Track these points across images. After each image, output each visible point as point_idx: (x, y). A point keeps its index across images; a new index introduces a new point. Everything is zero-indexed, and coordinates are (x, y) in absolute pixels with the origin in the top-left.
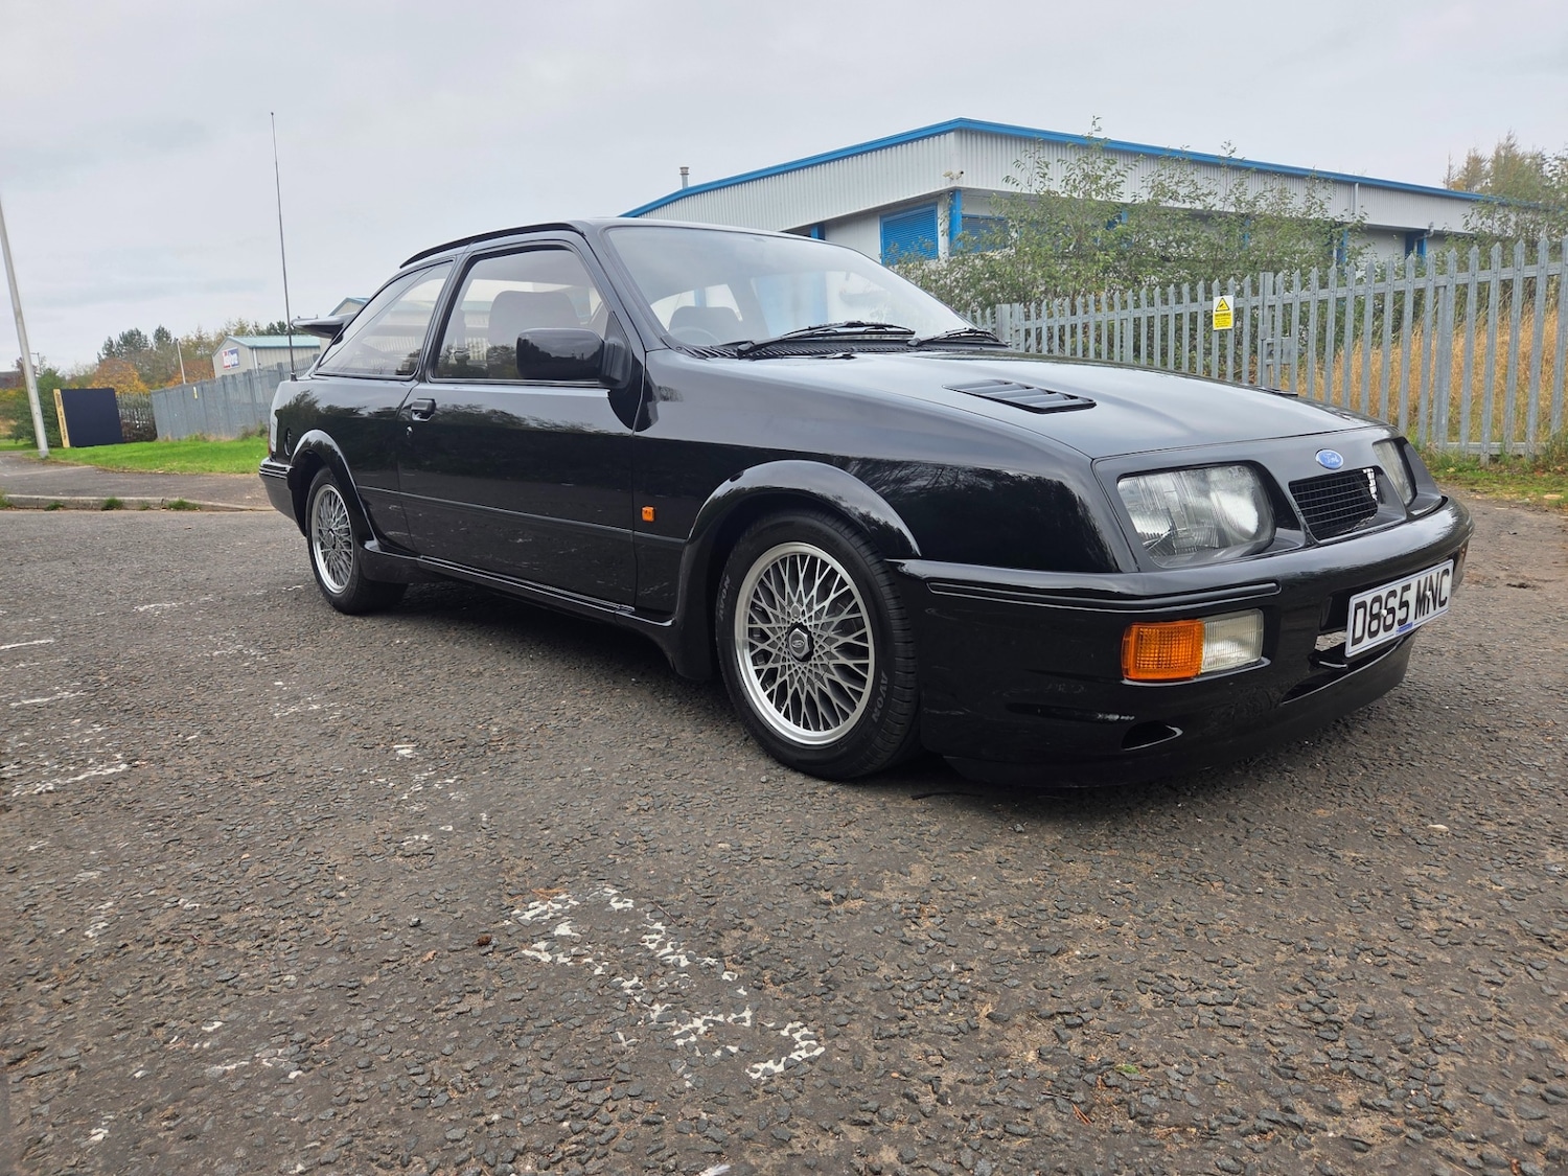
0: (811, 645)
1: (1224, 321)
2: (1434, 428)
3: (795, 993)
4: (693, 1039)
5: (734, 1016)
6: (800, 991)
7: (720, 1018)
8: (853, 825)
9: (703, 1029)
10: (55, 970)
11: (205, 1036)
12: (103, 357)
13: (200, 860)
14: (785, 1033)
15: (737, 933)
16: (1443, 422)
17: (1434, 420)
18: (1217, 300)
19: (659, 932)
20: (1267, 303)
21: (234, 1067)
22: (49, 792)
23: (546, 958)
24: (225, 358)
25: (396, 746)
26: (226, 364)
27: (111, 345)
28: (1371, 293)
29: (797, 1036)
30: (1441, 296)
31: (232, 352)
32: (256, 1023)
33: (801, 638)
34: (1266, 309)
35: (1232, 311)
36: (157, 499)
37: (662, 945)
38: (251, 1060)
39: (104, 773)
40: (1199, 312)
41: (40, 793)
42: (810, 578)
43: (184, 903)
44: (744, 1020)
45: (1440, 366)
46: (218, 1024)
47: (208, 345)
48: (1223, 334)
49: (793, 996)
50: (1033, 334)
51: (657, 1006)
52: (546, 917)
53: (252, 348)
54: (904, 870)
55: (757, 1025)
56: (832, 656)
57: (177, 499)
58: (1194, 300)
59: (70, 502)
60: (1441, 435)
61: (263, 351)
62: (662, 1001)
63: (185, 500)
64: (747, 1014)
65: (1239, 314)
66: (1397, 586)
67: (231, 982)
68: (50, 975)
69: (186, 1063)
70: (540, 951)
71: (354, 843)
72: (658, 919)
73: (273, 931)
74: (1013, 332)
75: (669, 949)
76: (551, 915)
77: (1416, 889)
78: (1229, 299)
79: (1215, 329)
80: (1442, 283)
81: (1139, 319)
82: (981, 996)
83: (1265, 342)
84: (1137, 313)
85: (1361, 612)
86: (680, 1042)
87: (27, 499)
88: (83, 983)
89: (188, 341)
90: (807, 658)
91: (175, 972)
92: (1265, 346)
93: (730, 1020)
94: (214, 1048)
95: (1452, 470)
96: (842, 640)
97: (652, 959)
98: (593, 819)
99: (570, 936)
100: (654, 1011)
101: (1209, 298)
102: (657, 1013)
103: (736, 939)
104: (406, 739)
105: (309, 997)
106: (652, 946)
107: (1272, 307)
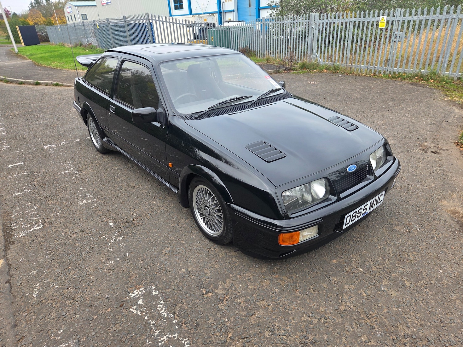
0: (210, 211)
1: (382, 25)
2: (442, 67)
3: (189, 328)
4: (163, 343)
5: (173, 335)
6: (190, 327)
7: (170, 336)
8: (217, 263)
9: (166, 339)
10: (27, 309)
11: (59, 335)
12: (30, 8)
13: (59, 268)
14: (183, 342)
15: (180, 305)
16: (446, 65)
17: (443, 64)
18: (381, 17)
19: (162, 304)
20: (397, 20)
21: (64, 346)
22: (24, 236)
23: (135, 312)
24: (68, 9)
25: (109, 221)
26: (68, 12)
27: (32, 4)
28: (431, 19)
29: (186, 343)
30: (453, 22)
31: (70, 7)
32: (70, 331)
33: (207, 210)
34: (397, 22)
35: (385, 22)
36: (50, 82)
37: (162, 309)
38: (68, 344)
39: (37, 229)
40: (375, 21)
41: (21, 236)
42: (206, 193)
43: (55, 285)
44: (175, 337)
45: (448, 46)
46: (62, 331)
47: (62, 3)
48: (382, 29)
49: (188, 329)
50: (321, 25)
51: (157, 331)
52: (137, 297)
53: (76, 6)
54: (224, 282)
55: (178, 339)
56: (215, 213)
57: (55, 82)
58: (374, 16)
59: (26, 82)
60: (444, 70)
61: (79, 7)
62: (158, 330)
63: (58, 83)
64: (176, 335)
65: (388, 22)
66: (363, 207)
67: (65, 316)
68: (25, 310)
69: (55, 343)
70: (134, 310)
71: (96, 263)
72: (163, 299)
73: (75, 298)
74: (315, 23)
75: (163, 311)
76: (138, 296)
77: (345, 294)
78: (385, 17)
79: (379, 27)
80: (454, 17)
81: (356, 22)
82: (230, 330)
83: (395, 33)
84: (355, 20)
85: (349, 218)
86: (160, 344)
87: (13, 80)
88: (33, 314)
89: (56, 2)
90: (209, 214)
91: (53, 311)
92: (394, 35)
93: (172, 337)
94: (61, 339)
95: (444, 83)
96: (216, 209)
97: (159, 314)
98: (154, 257)
99: (141, 304)
100: (156, 333)
101: (379, 16)
102: (157, 334)
103: (179, 307)
104: (112, 218)
105: (81, 323)
106: (159, 309)
107: (399, 21)
